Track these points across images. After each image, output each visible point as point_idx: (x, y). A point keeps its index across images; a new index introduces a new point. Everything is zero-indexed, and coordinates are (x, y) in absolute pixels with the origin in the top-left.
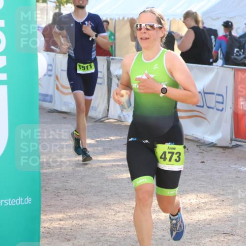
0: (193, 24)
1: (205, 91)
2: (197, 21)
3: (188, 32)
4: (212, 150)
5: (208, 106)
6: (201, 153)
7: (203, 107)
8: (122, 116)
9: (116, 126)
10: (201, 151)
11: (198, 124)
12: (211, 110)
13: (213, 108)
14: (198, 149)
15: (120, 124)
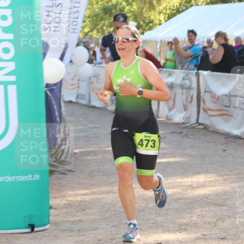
0: (223, 42)
1: (231, 94)
2: (226, 39)
3: (218, 48)
4: (236, 141)
5: (234, 105)
6: (226, 143)
7: (230, 107)
8: (169, 115)
9: (164, 123)
10: (227, 142)
11: (226, 121)
12: (236, 109)
13: (238, 108)
14: (224, 141)
15: (167, 123)
